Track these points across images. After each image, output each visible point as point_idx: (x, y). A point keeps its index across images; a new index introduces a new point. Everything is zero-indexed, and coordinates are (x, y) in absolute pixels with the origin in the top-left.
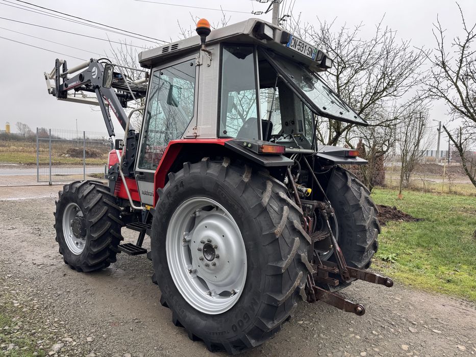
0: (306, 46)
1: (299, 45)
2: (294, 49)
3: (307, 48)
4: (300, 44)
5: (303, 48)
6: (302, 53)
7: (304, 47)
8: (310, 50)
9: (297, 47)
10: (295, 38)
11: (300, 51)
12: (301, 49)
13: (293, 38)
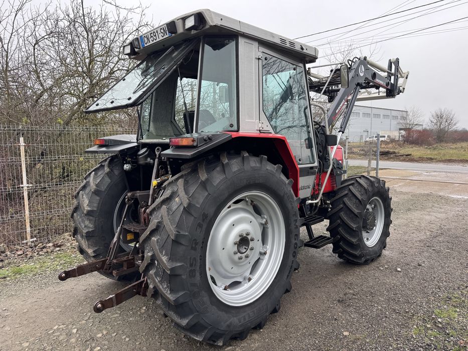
0: (157, 32)
1: (151, 37)
2: (149, 44)
3: (159, 32)
4: (152, 35)
5: (155, 36)
6: (158, 40)
7: (157, 34)
8: (162, 31)
9: (150, 40)
10: (145, 35)
11: (155, 41)
12: (155, 37)
13: (144, 37)
